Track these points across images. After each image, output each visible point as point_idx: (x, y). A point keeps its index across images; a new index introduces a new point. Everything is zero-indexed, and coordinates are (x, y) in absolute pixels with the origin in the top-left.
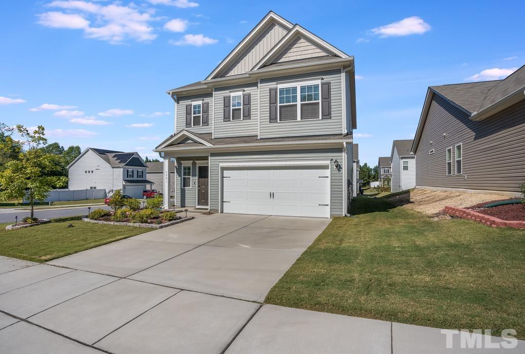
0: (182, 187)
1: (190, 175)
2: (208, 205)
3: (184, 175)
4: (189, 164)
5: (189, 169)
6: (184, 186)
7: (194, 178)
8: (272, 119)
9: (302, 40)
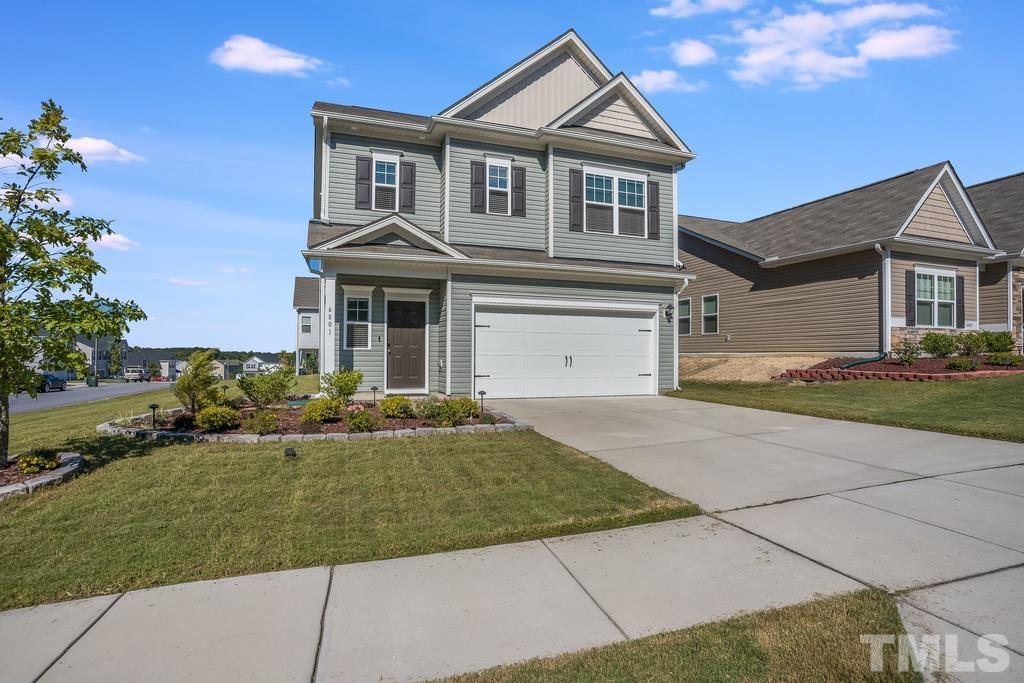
0: (345, 348)
1: (366, 319)
2: (423, 386)
3: (348, 320)
4: (366, 292)
5: (364, 304)
6: (351, 344)
7: (378, 326)
8: (575, 226)
9: (620, 102)
